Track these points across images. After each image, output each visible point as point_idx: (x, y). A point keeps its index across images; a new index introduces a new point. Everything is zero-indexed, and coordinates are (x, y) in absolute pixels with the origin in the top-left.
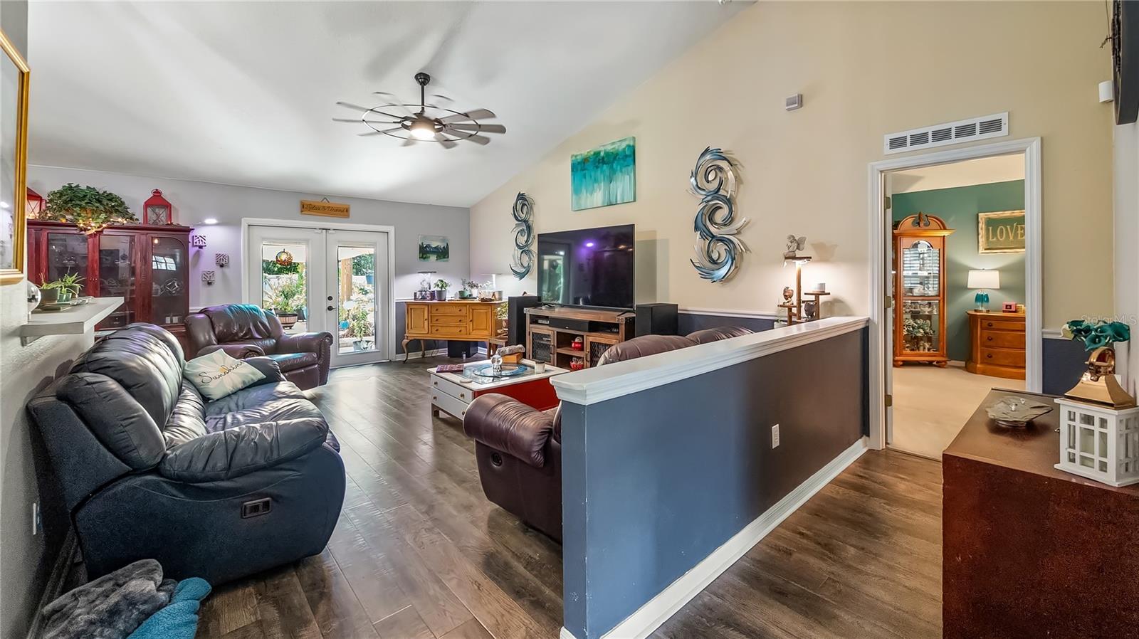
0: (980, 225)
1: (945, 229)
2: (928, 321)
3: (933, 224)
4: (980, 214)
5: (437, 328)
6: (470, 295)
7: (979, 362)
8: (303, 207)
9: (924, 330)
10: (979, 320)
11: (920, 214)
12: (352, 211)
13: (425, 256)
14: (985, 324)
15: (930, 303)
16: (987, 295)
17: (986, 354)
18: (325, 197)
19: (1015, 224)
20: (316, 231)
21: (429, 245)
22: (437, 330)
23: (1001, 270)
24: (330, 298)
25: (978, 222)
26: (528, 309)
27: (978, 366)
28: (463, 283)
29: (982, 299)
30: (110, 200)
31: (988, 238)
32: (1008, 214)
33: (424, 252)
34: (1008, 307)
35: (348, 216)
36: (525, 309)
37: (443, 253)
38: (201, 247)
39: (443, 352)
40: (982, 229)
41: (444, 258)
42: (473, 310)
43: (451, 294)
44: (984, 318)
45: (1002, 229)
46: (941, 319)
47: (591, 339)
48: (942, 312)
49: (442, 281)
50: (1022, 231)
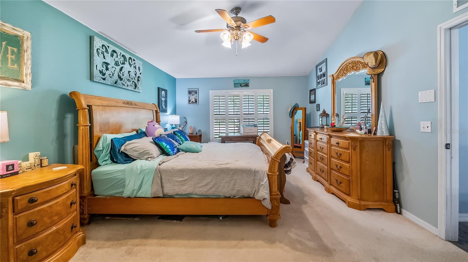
14: (22, 201)
19: (4, 43)
50: (13, 57)
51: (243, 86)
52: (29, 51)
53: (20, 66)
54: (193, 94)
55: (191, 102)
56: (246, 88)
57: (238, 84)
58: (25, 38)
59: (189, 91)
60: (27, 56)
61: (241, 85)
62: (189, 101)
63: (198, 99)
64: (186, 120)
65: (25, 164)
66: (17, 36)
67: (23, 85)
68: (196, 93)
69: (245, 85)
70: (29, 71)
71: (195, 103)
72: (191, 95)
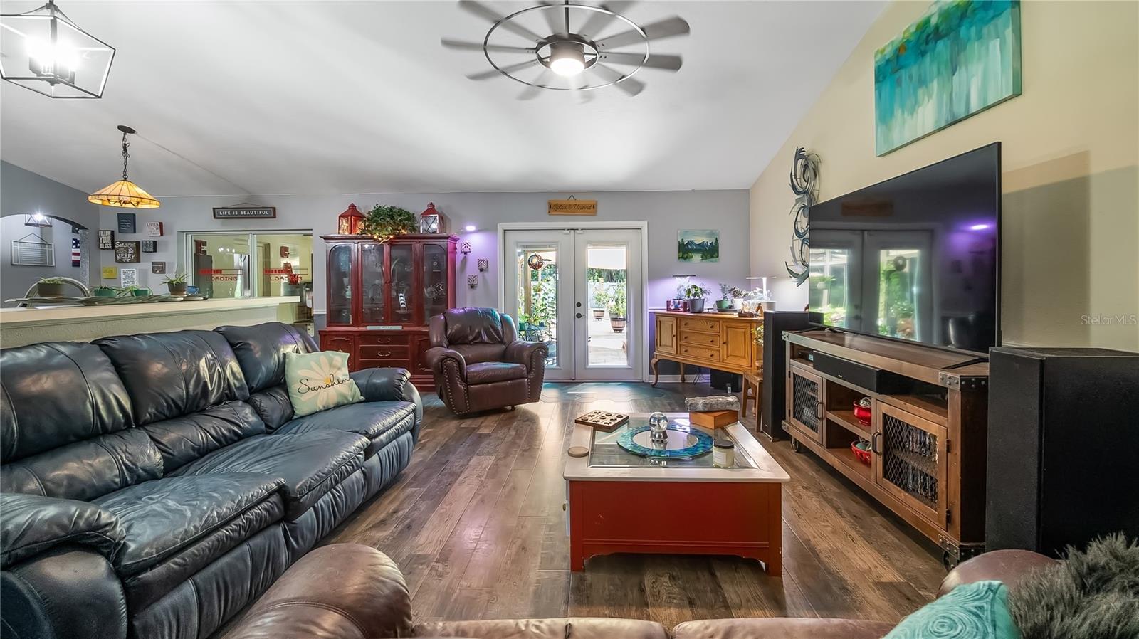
5: (687, 348)
6: (730, 307)
8: (550, 207)
12: (600, 208)
13: (686, 256)
18: (572, 194)
20: (564, 232)
21: (692, 242)
22: (686, 351)
24: (579, 305)
26: (787, 333)
28: (723, 290)
30: (400, 215)
33: (685, 250)
35: (595, 213)
36: (783, 333)
37: (711, 251)
38: (465, 253)
39: (705, 379)
41: (712, 257)
42: (728, 328)
43: (709, 306)
47: (884, 408)
49: (694, 287)
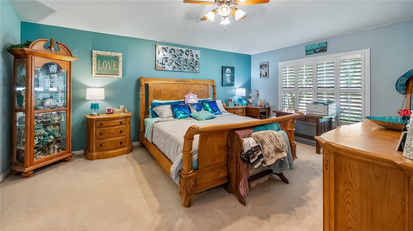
0: (93, 58)
1: (71, 56)
2: (58, 127)
3: (62, 50)
4: (94, 51)
7: (94, 151)
9: (54, 136)
10: (95, 122)
11: (51, 40)
14: (98, 124)
15: (59, 113)
16: (98, 104)
17: (99, 145)
19: (112, 61)
23: (106, 88)
25: (92, 56)
27: (94, 154)
29: (94, 106)
31: (97, 67)
32: (108, 53)
34: (109, 110)
40: (94, 61)
44: (98, 120)
45: (105, 63)
46: (68, 125)
48: (68, 120)
50: (115, 65)
51: (318, 52)
52: (121, 61)
53: (118, 69)
54: (264, 68)
55: (262, 75)
56: (322, 53)
57: (310, 50)
58: (120, 56)
59: (260, 65)
60: (121, 64)
61: (314, 51)
62: (261, 75)
63: (267, 73)
64: (258, 93)
65: (117, 110)
66: (117, 56)
67: (119, 76)
68: (266, 66)
69: (320, 51)
70: (121, 70)
71: (266, 76)
72: (262, 69)
